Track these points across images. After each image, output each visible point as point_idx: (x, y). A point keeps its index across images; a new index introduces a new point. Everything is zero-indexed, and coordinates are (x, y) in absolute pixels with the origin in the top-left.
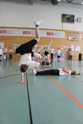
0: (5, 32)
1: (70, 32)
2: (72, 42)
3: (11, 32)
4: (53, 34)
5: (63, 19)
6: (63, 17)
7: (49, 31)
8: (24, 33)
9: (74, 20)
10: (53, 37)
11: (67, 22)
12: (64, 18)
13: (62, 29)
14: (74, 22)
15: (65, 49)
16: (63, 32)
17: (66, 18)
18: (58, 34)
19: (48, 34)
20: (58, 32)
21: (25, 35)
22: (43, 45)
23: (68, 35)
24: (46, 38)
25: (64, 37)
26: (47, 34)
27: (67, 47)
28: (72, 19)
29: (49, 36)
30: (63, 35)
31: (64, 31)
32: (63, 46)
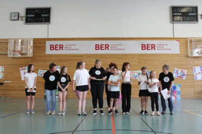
0: (62, 48)
1: (191, 41)
2: (196, 62)
3: (73, 47)
4: (153, 47)
5: (174, 16)
6: (173, 12)
7: (146, 42)
8: (97, 47)
9: (196, 16)
10: (155, 53)
11: (183, 21)
12: (176, 14)
13: (172, 37)
14: (197, 20)
15: (180, 77)
16: (175, 42)
17: (179, 13)
18: (165, 47)
19: (144, 47)
20: (165, 42)
21: (100, 52)
22: (135, 70)
23: (187, 47)
24: (140, 55)
25: (179, 53)
26: (142, 47)
27: (186, 71)
28: (194, 14)
29: (146, 52)
30: (174, 48)
31: (178, 39)
32: (176, 69)
